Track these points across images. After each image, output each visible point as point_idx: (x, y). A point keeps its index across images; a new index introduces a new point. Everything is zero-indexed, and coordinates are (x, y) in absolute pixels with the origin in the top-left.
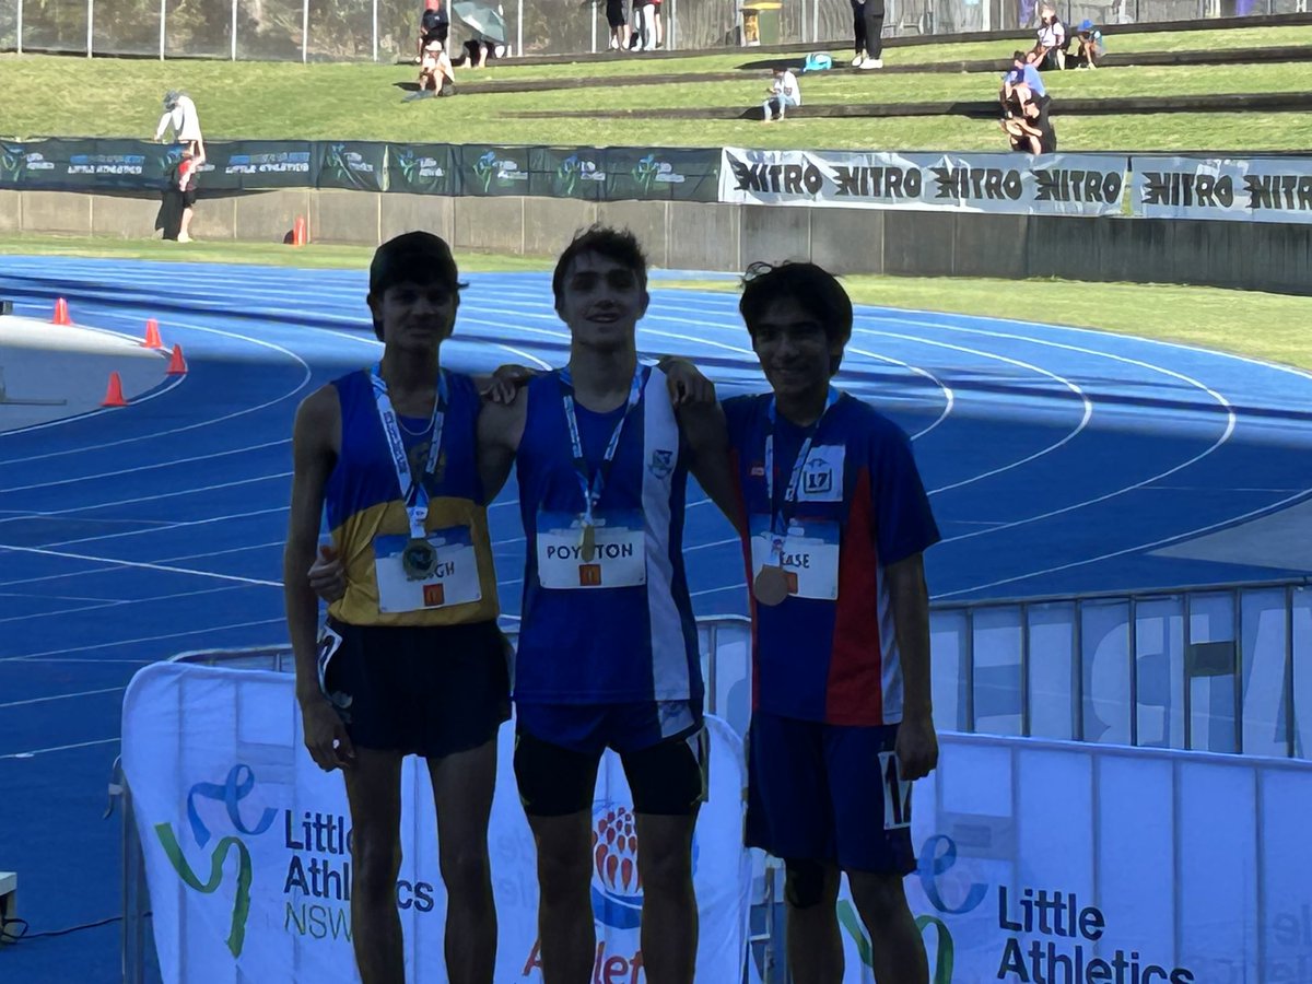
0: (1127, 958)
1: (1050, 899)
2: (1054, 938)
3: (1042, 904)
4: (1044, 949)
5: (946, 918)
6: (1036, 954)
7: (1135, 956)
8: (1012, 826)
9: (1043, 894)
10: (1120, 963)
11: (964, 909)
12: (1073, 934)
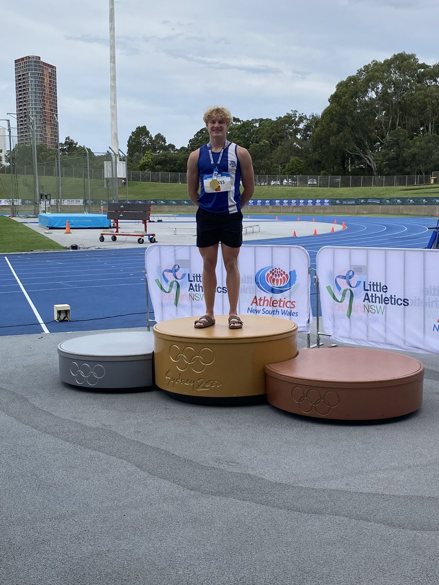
0: (393, 297)
1: (375, 284)
2: (376, 292)
3: (373, 285)
4: (374, 295)
5: (352, 289)
6: (372, 296)
7: (395, 296)
8: (366, 267)
9: (373, 283)
10: (391, 298)
11: (356, 287)
12: (380, 291)
